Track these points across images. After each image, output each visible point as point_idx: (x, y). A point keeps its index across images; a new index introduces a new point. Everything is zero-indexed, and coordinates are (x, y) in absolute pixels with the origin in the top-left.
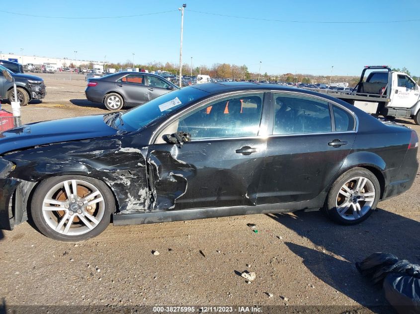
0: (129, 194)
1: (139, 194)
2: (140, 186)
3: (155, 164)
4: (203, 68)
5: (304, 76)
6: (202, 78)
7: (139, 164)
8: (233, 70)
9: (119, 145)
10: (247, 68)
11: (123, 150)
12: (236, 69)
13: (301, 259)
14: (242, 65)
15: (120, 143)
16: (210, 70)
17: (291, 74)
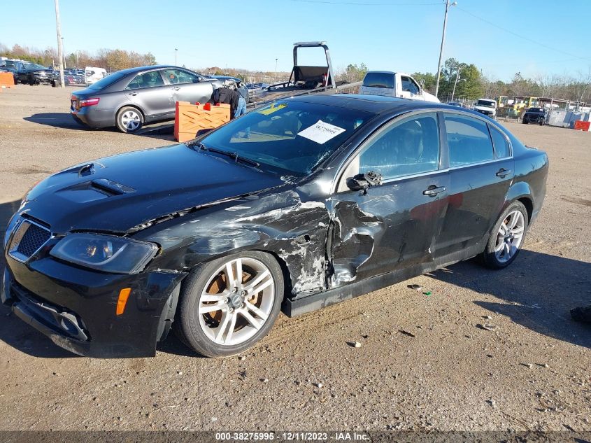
0: (302, 270)
1: (314, 267)
2: (315, 255)
3: (338, 221)
4: (81, 55)
5: (237, 72)
6: (93, 73)
7: (321, 224)
8: (132, 60)
9: (297, 198)
10: (154, 58)
11: (305, 206)
12: (137, 60)
13: (508, 319)
14: (147, 54)
15: (298, 196)
16: (95, 59)
17: (218, 68)
